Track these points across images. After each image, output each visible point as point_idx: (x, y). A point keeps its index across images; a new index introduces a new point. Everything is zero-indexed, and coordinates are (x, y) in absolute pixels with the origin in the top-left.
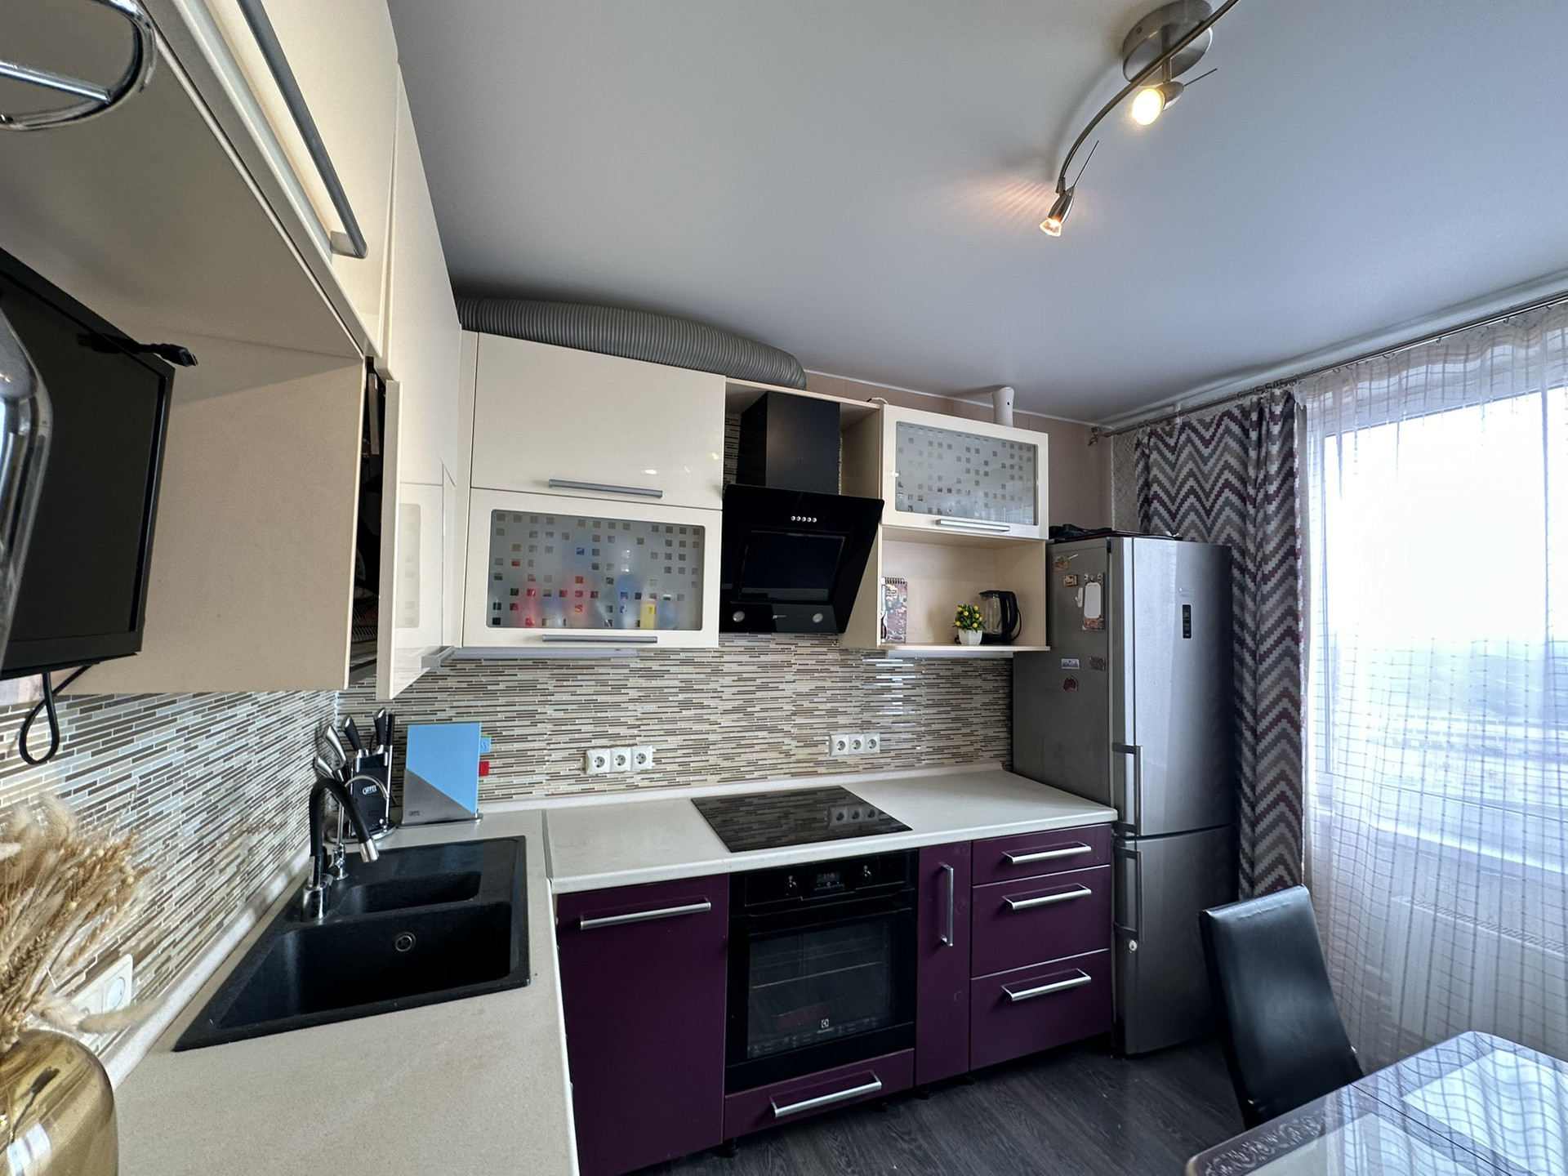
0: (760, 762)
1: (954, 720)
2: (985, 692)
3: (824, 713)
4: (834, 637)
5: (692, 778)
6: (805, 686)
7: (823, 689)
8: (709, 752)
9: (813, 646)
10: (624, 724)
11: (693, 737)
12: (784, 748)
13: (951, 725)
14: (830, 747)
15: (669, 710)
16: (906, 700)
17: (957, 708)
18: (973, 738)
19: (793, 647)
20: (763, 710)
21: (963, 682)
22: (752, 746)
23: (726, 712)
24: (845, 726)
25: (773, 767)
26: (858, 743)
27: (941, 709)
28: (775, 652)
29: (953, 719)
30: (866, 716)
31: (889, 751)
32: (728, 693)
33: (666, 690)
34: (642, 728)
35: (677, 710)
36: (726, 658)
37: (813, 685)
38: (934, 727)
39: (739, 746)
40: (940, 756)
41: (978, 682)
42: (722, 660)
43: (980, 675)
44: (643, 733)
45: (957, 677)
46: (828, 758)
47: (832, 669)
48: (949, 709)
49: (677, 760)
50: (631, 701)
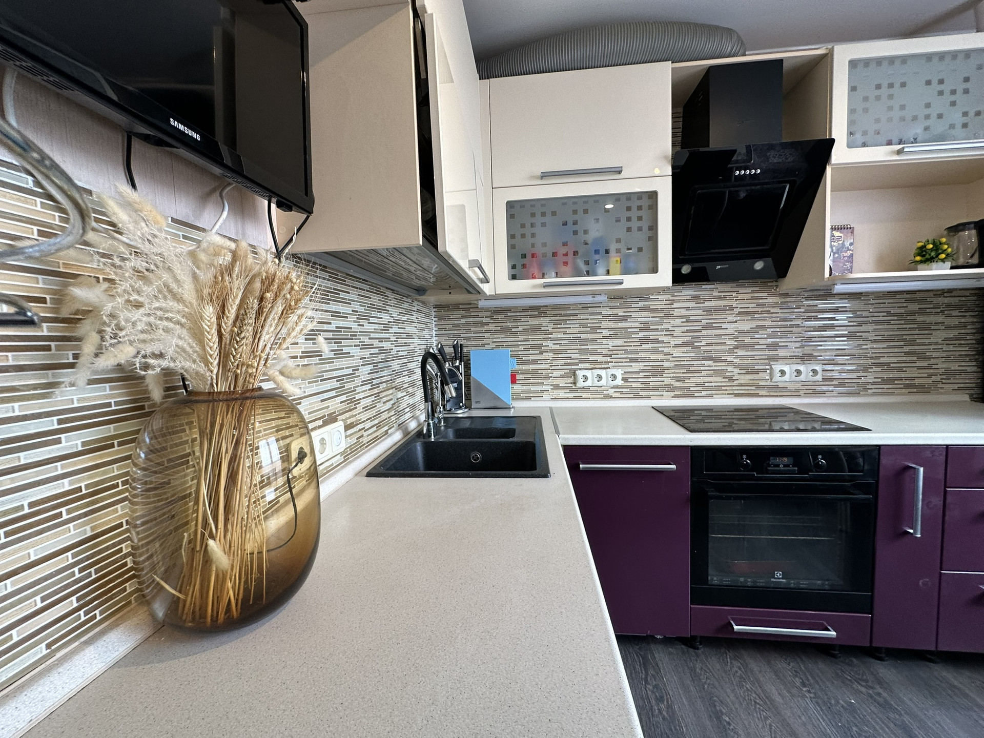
0: (707, 384)
1: (907, 354)
2: (948, 328)
3: (764, 347)
4: (774, 284)
5: (651, 393)
6: (746, 326)
7: (763, 327)
8: (664, 375)
9: (753, 292)
10: (600, 354)
11: (651, 364)
12: (728, 374)
13: (904, 359)
14: (771, 375)
15: (632, 344)
16: (851, 336)
17: (912, 342)
18: (931, 371)
19: (734, 294)
20: (708, 344)
21: (920, 318)
22: (701, 371)
23: (676, 346)
24: (785, 358)
25: (718, 388)
26: (799, 372)
27: (892, 344)
28: (720, 298)
29: (905, 353)
30: (807, 350)
31: (832, 379)
32: (678, 331)
33: (629, 330)
34: (613, 356)
35: (638, 344)
36: (675, 305)
37: (754, 324)
38: (882, 360)
39: (689, 372)
40: (890, 386)
41: (940, 318)
42: (673, 306)
43: (942, 311)
44: (614, 361)
45: (913, 313)
46: (768, 383)
47: (772, 310)
48: (902, 343)
49: (640, 380)
50: (604, 337)
